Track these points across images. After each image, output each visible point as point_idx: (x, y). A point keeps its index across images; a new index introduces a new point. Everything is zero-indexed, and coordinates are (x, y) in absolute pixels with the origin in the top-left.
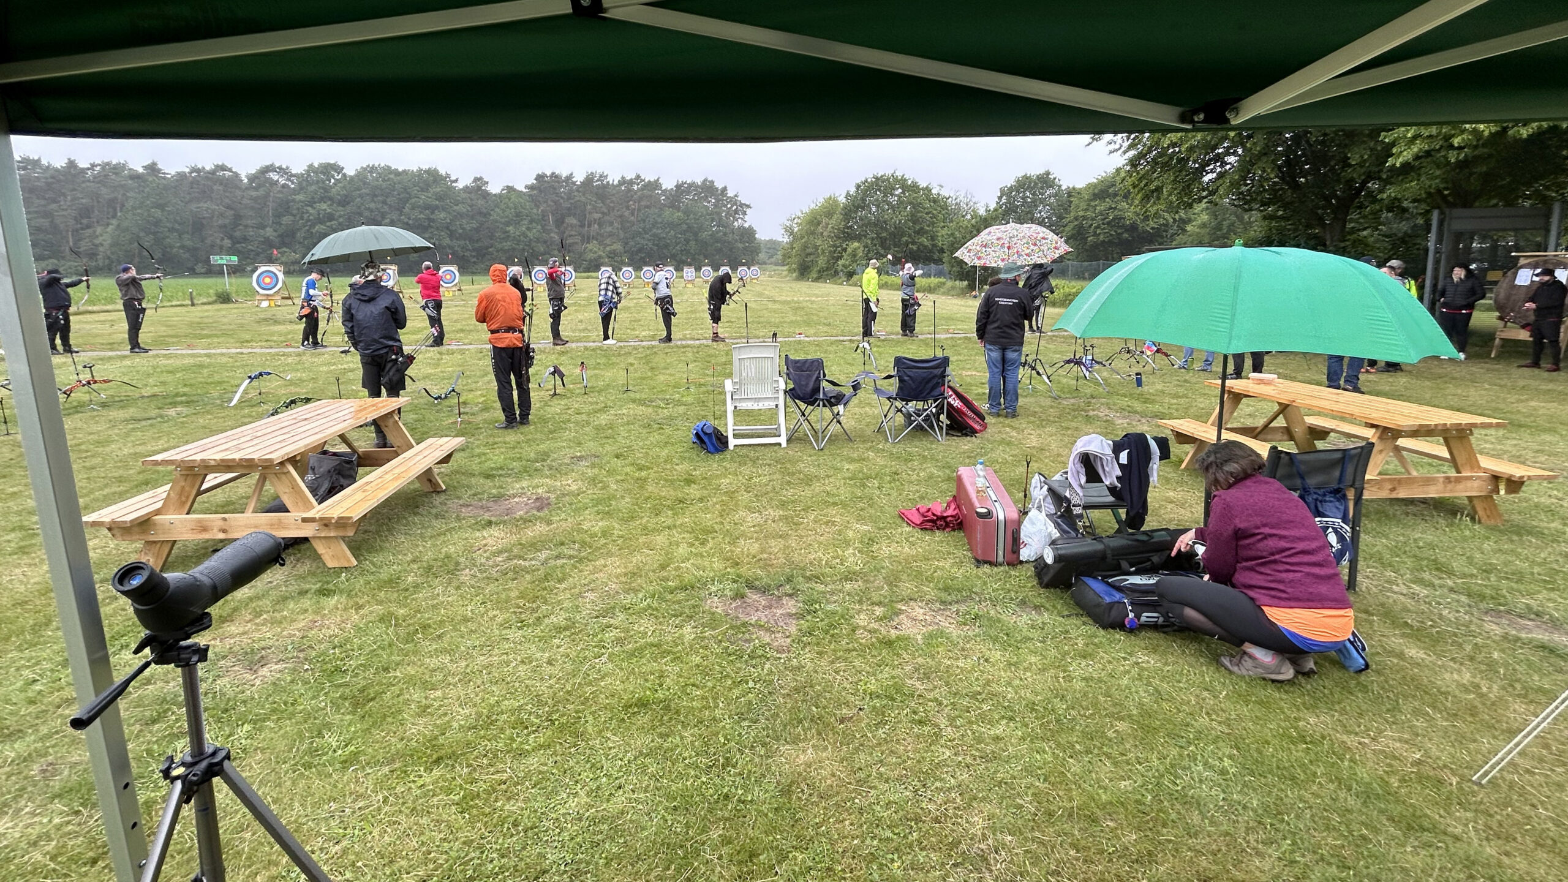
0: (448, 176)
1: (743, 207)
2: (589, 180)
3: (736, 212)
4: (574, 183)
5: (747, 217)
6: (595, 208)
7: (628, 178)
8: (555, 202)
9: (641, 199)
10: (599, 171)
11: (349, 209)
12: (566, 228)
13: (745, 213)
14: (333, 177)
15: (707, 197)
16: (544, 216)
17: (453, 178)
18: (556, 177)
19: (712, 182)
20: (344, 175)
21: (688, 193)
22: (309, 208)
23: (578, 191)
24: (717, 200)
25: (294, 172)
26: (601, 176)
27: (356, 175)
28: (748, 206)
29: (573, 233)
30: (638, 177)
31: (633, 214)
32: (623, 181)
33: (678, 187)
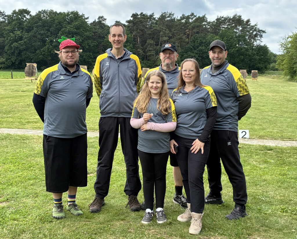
0: (83, 15)
1: (260, 33)
2: (163, 17)
3: (256, 35)
4: (154, 19)
5: (262, 39)
6: (165, 33)
7: (186, 15)
8: (142, 30)
9: (193, 28)
10: (169, 12)
11: (31, 34)
12: (147, 46)
13: (261, 36)
14: (25, 16)
15: (236, 27)
16: (134, 39)
17: (86, 17)
18: (144, 15)
19: (240, 17)
20: (30, 15)
21: (225, 24)
22: (11, 34)
23: (156, 24)
24: (244, 28)
25: (6, 14)
26: (170, 14)
27: (36, 15)
28: (264, 32)
29: (151, 49)
30: (193, 14)
31: (188, 38)
32: (183, 17)
33: (218, 20)
